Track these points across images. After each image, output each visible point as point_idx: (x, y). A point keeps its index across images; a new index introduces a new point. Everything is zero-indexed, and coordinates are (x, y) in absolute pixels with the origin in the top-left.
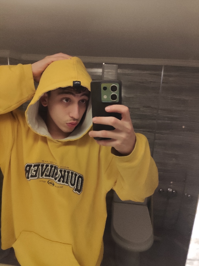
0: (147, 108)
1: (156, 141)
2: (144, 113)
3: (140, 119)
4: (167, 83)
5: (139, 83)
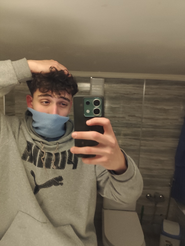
0: (132, 117)
1: (142, 148)
2: (129, 122)
3: (126, 127)
4: (148, 94)
5: (124, 95)
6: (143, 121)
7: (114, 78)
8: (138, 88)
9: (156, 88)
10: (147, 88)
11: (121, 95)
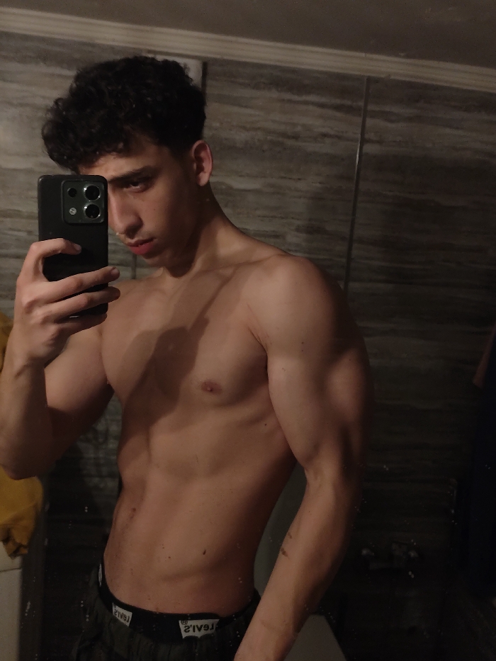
0: (309, 233)
4: (380, 142)
5: (280, 139)
6: (355, 252)
7: (245, 64)
8: (338, 114)
9: (410, 119)
10: (374, 115)
11: (269, 138)
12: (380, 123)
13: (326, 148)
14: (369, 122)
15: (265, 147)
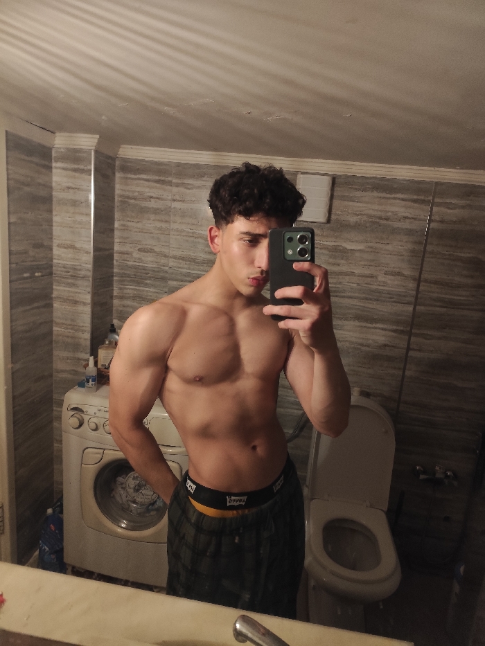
0: (393, 275)
1: (411, 353)
2: (385, 288)
3: (378, 300)
5: (378, 220)
6: (421, 288)
9: (463, 207)
10: (439, 205)
11: (370, 220)
12: (443, 210)
13: (406, 225)
14: (435, 209)
15: (368, 225)
